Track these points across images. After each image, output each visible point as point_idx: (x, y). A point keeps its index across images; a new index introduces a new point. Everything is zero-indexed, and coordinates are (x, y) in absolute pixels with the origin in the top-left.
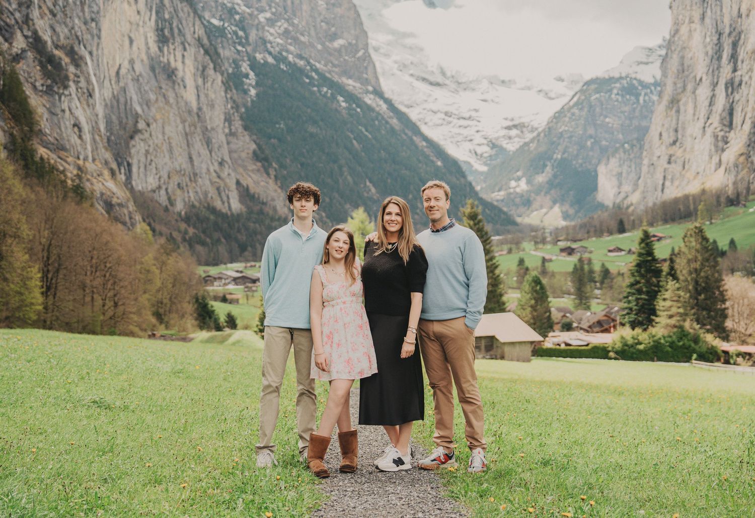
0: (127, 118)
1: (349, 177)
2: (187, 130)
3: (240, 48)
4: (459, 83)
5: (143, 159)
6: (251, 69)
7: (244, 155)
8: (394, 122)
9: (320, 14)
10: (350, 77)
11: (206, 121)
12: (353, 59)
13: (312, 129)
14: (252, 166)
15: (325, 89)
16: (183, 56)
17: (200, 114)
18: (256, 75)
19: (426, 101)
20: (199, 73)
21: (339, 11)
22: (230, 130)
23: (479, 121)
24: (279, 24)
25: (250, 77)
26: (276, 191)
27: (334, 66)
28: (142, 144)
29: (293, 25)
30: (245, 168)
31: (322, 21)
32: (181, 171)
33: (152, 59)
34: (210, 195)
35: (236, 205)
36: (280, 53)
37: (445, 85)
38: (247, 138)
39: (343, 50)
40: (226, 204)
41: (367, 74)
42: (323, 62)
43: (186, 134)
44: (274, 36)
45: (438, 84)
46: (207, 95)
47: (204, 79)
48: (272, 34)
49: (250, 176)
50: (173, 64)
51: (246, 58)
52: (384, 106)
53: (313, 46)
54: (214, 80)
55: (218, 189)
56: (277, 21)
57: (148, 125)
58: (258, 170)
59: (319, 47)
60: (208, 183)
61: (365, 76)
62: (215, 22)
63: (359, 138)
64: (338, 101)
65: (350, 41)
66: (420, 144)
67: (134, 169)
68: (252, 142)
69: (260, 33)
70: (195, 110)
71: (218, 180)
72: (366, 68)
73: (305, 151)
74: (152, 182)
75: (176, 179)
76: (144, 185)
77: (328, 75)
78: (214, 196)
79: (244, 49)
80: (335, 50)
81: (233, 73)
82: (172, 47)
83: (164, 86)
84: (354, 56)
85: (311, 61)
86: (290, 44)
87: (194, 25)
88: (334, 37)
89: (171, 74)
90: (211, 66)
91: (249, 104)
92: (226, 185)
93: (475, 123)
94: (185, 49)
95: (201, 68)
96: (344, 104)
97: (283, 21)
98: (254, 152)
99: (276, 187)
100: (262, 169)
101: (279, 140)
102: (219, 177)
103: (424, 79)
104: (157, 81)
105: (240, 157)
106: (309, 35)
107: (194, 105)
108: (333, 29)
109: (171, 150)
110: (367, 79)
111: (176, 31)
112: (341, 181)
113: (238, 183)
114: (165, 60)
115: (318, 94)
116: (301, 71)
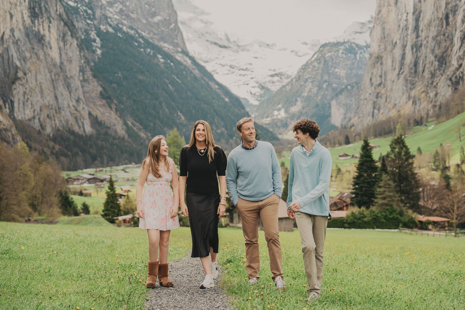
0: (10, 69)
1: (166, 110)
2: (53, 77)
3: (89, 22)
4: (239, 46)
5: (22, 98)
6: (98, 36)
7: (93, 95)
8: (196, 72)
10: (166, 42)
11: (66, 72)
12: (167, 30)
13: (141, 77)
14: (99, 102)
15: (149, 50)
16: (49, 27)
17: (62, 66)
18: (101, 40)
19: (217, 58)
20: (61, 38)
22: (84, 77)
23: (253, 72)
24: (116, 5)
25: (97, 41)
26: (116, 119)
27: (155, 34)
28: (21, 87)
29: (126, 6)
30: (94, 104)
31: (146, 4)
32: (49, 106)
33: (27, 28)
34: (70, 123)
35: (88, 129)
36: (117, 25)
37: (230, 47)
38: (96, 83)
39: (161, 24)
40: (82, 129)
41: (177, 39)
42: (147, 32)
43: (53, 81)
44: (112, 13)
45: (225, 47)
46: (66, 54)
47: (64, 43)
48: (111, 13)
49: (98, 109)
50: (42, 32)
51: (93, 29)
52: (189, 62)
53: (140, 21)
54: (71, 43)
55: (76, 118)
56: (114, 4)
57: (25, 74)
58: (104, 105)
59: (144, 21)
60: (68, 114)
61: (176, 41)
62: (71, 3)
63: (173, 83)
64: (158, 58)
65: (165, 17)
66: (214, 87)
67: (16, 105)
68: (99, 86)
69: (103, 11)
70: (58, 64)
71: (75, 112)
72: (176, 36)
73: (136, 91)
74: (29, 114)
75: (45, 112)
76: (23, 116)
77: (150, 40)
78: (73, 123)
79: (92, 23)
80: (155, 23)
81: (85, 39)
82: (41, 20)
83: (36, 47)
84: (168, 28)
85: (139, 31)
86: (124, 19)
87: (56, 5)
88: (154, 15)
89: (40, 39)
90: (69, 33)
91: (97, 60)
92: (81, 115)
93: (250, 72)
94: (50, 22)
95: (61, 35)
96: (162, 60)
97: (119, 3)
98: (101, 93)
99: (117, 117)
100: (106, 105)
101: (118, 84)
102: (76, 110)
103: (215, 44)
104: (31, 44)
105: (91, 96)
106: (137, 13)
107: (58, 61)
108: (153, 9)
109: (42, 92)
110: (177, 43)
111: (44, 9)
112: (161, 112)
113: (90, 114)
114: (36, 29)
115: (144, 54)
116: (132, 37)
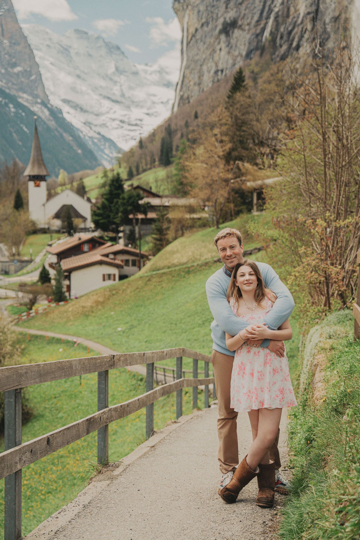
4: (133, 102)
8: (52, 124)
9: (4, 49)
10: (25, 92)
12: (27, 81)
15: (1, 99)
19: (108, 112)
21: (18, 48)
23: (142, 127)
27: (13, 84)
31: (6, 54)
37: (122, 102)
39: (21, 75)
41: (37, 90)
42: (4, 81)
45: (117, 102)
52: (47, 113)
59: (4, 71)
61: (35, 92)
63: (19, 132)
64: (9, 108)
65: (25, 68)
66: (68, 139)
72: (37, 87)
77: (7, 91)
80: (15, 74)
84: (28, 79)
88: (14, 65)
93: (139, 128)
96: (13, 110)
103: (108, 98)
108: (14, 60)
110: (37, 95)
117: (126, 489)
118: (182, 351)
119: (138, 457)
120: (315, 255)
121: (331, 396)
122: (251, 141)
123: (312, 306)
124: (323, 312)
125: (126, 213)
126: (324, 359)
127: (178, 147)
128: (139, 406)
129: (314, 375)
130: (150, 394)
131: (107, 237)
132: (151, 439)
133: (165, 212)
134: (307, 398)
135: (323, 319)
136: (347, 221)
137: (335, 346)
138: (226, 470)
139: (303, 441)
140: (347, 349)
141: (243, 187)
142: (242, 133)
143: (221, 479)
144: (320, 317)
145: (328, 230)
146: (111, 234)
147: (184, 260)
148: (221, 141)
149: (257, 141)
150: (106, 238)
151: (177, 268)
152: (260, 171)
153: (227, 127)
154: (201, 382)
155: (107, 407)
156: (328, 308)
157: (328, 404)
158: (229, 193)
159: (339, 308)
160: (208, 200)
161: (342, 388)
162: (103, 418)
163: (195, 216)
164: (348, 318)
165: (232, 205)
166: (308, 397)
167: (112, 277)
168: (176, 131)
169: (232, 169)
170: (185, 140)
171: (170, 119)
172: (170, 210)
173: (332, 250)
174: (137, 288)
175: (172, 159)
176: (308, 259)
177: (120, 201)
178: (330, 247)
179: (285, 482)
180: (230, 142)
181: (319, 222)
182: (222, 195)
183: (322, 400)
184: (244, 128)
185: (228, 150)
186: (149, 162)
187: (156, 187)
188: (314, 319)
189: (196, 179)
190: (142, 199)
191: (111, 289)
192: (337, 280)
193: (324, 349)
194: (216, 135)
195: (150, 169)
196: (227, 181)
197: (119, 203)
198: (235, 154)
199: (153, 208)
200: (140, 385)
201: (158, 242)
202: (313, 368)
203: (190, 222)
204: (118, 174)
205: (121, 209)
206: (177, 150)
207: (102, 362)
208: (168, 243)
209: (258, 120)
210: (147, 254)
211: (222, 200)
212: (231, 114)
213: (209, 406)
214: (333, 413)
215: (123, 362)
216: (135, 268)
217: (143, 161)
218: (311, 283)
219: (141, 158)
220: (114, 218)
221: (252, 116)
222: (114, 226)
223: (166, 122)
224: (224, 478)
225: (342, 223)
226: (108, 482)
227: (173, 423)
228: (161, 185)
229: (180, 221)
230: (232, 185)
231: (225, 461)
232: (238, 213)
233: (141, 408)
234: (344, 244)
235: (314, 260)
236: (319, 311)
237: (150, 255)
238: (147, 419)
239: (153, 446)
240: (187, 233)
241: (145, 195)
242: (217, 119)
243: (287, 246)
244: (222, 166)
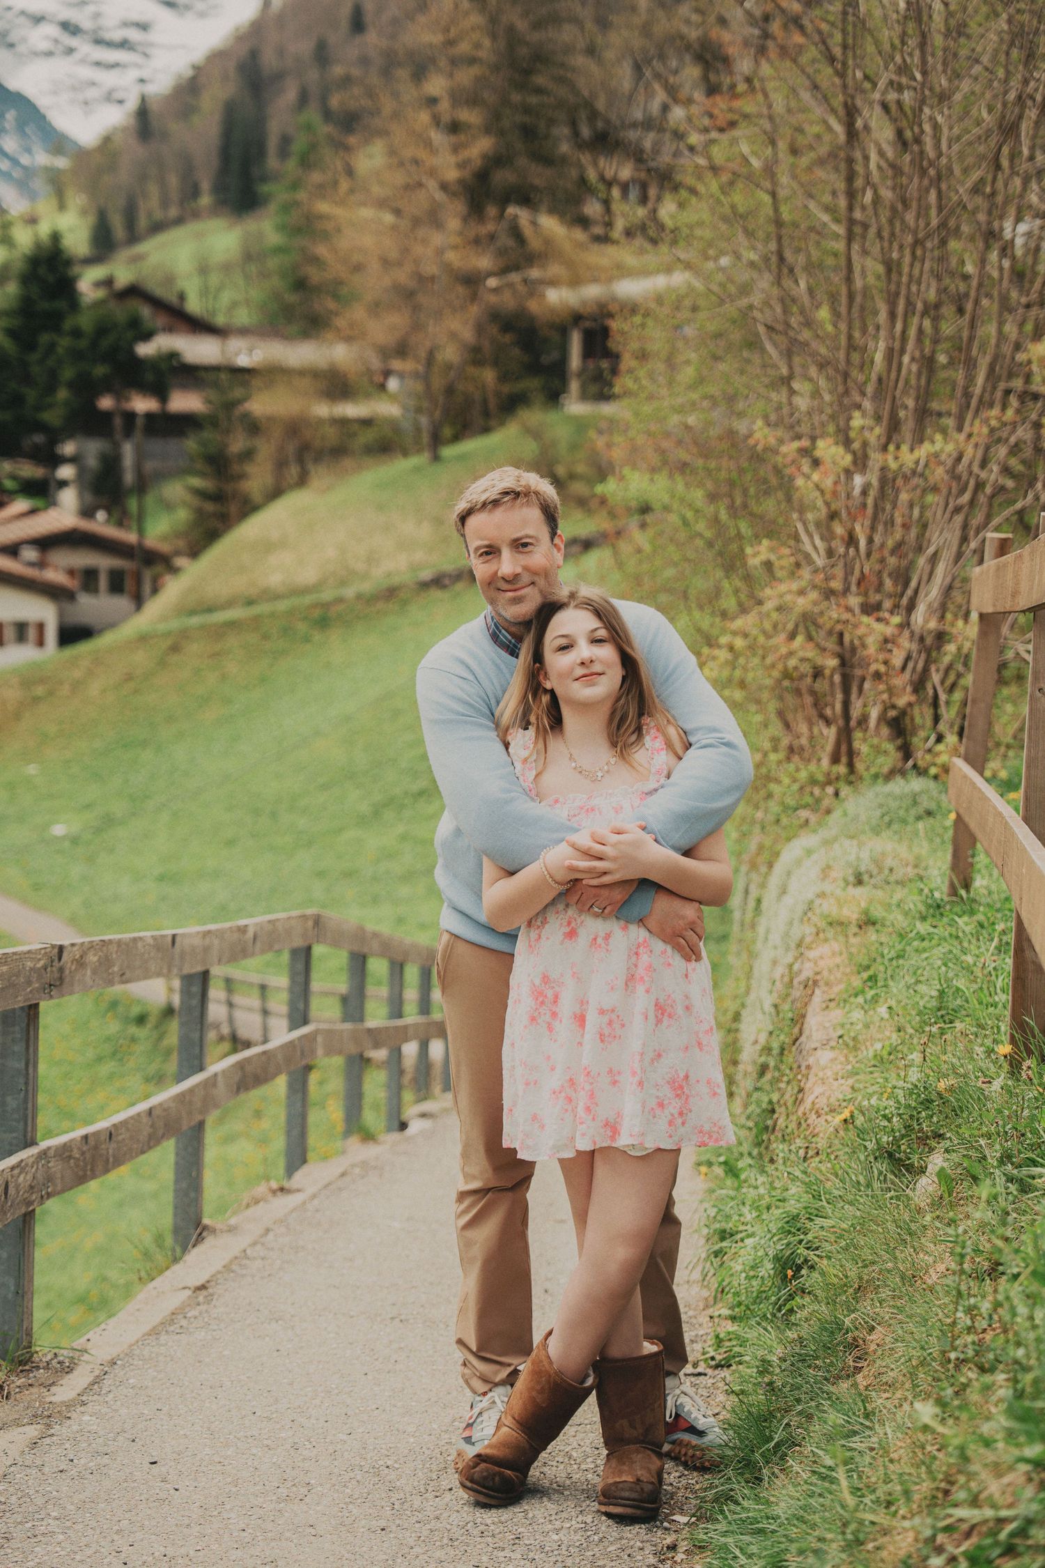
117: (106, 1460)
118: (310, 923)
119: (147, 1328)
120: (806, 573)
121: (874, 1101)
122: (566, 131)
123: (788, 759)
124: (829, 783)
125: (87, 389)
126: (838, 960)
127: (286, 141)
128: (150, 1137)
129: (799, 1020)
130: (191, 1091)
131: (13, 477)
132: (194, 1255)
133: (238, 393)
134: (770, 1102)
135: (828, 812)
136: (925, 450)
137: (878, 912)
138: (485, 1380)
139: (767, 1268)
140: (923, 928)
141: (533, 306)
142: (533, 100)
143: (467, 1415)
144: (818, 801)
145: (858, 480)
146: (29, 470)
147: (308, 575)
148: (454, 127)
149: (586, 132)
150: (9, 484)
151: (282, 606)
152: (596, 247)
153: (475, 71)
154: (376, 1037)
155: (33, 1143)
156: (842, 769)
157: (861, 1133)
158: (480, 329)
159: (885, 770)
160: (402, 350)
161: (914, 1076)
162: (17, 1187)
163: (351, 410)
164: (921, 810)
165: (489, 376)
166: (775, 1097)
167: (32, 633)
168: (279, 76)
169: (492, 237)
170: (312, 115)
171: (257, 29)
172: (256, 382)
173: (869, 555)
174: (129, 678)
175: (265, 188)
176: (783, 588)
177: (64, 342)
178: (863, 543)
179: (701, 1423)
180: (487, 130)
181: (828, 449)
182: (453, 335)
183: (838, 1119)
184: (540, 80)
185: (478, 163)
186: (174, 195)
187: (204, 292)
188: (796, 809)
189: (358, 268)
190: (147, 336)
191: (29, 679)
192: (882, 669)
193: (841, 924)
194: (432, 101)
195: (179, 221)
196: (471, 281)
197: (60, 350)
198: (503, 177)
199: (191, 374)
200: (133, 1040)
201: (210, 507)
202: (797, 993)
203: (331, 433)
204: (56, 237)
205: (68, 373)
206: (284, 153)
207: (18, 975)
208: (248, 508)
209: (591, 51)
210: (165, 548)
211: (450, 354)
212: (493, 20)
213: (403, 1126)
214: (883, 1166)
215: (94, 972)
216: (122, 603)
217: (153, 190)
218: (786, 675)
219: (143, 178)
220: (39, 408)
221: (567, 34)
222: (39, 439)
223: (240, 38)
224: (476, 1411)
225: (908, 457)
226: (32, 1431)
227: (274, 1192)
228: (220, 289)
229: (294, 428)
230: (493, 299)
231: (480, 1348)
232: (511, 405)
233: (158, 1142)
234: (913, 533)
235: (802, 592)
236: (813, 781)
237: (178, 553)
238: (177, 1181)
239: (203, 1287)
240: (320, 477)
241: (161, 320)
242: (437, 39)
243: (700, 535)
244: (454, 224)
